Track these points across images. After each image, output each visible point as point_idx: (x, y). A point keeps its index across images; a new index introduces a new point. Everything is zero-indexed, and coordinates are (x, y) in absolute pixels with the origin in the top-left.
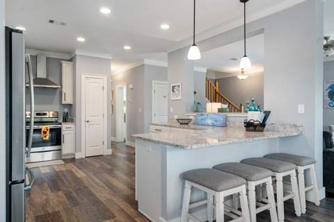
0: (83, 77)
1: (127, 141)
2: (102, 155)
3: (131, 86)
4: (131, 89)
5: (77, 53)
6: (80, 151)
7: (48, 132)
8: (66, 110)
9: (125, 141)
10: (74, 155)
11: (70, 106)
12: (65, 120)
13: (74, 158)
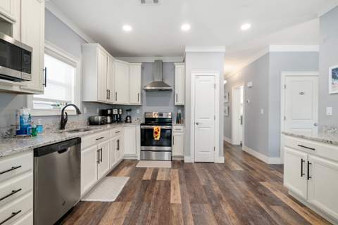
0: (193, 75)
1: (243, 145)
2: (213, 163)
3: (250, 84)
4: (250, 87)
5: (186, 50)
6: (189, 155)
7: (159, 132)
8: (180, 111)
9: (241, 144)
10: (183, 157)
11: (182, 107)
12: (179, 121)
13: (183, 161)
